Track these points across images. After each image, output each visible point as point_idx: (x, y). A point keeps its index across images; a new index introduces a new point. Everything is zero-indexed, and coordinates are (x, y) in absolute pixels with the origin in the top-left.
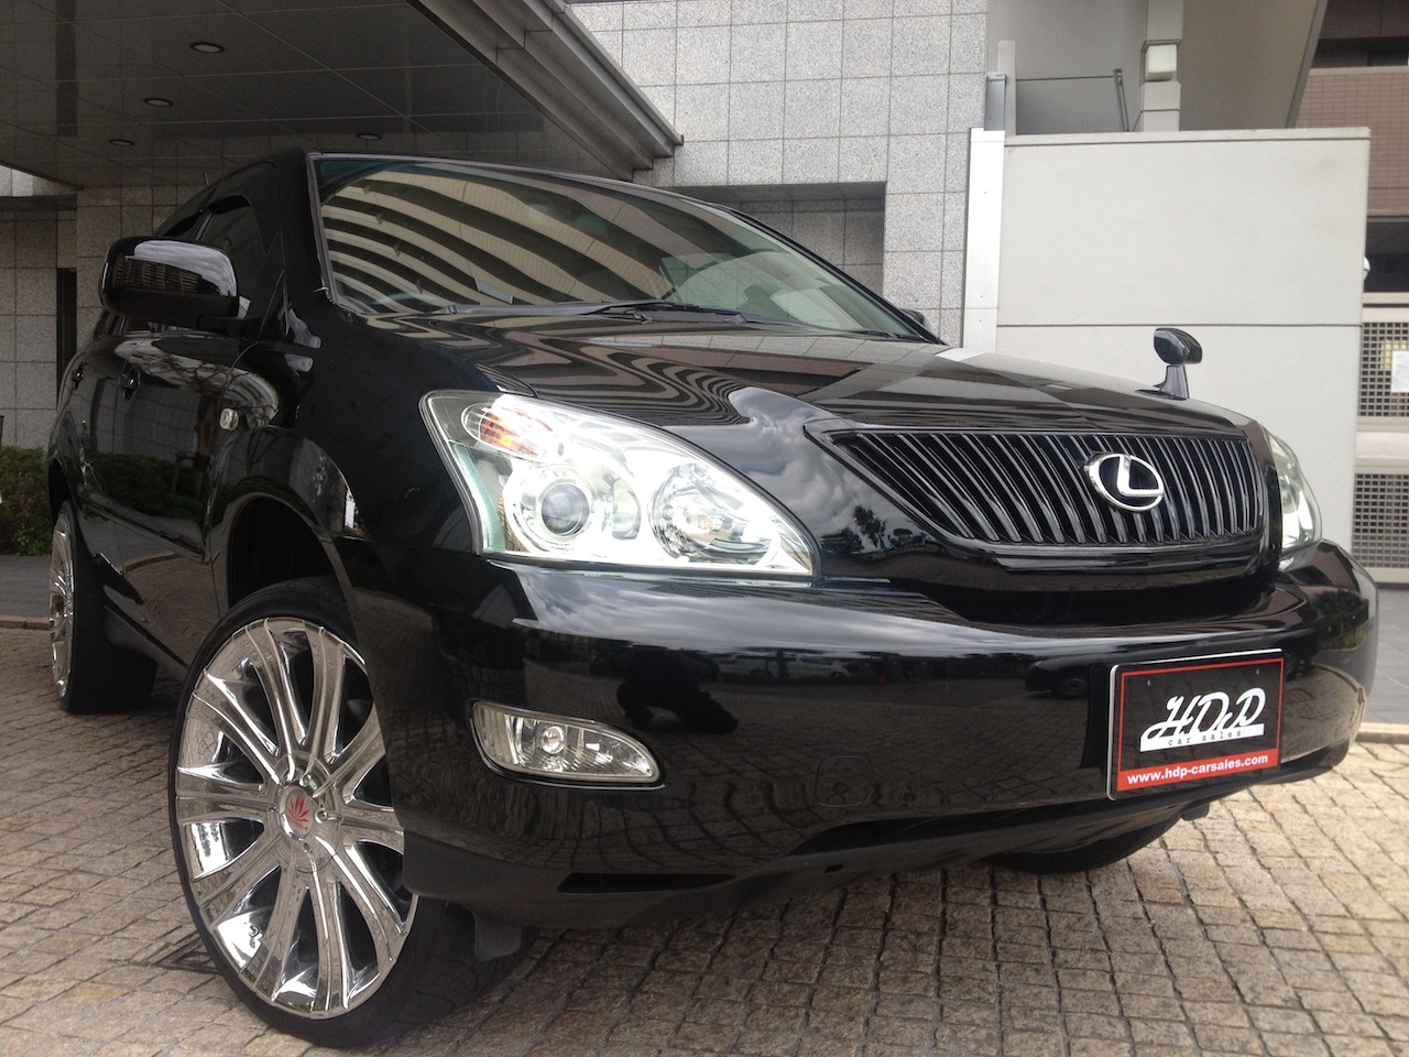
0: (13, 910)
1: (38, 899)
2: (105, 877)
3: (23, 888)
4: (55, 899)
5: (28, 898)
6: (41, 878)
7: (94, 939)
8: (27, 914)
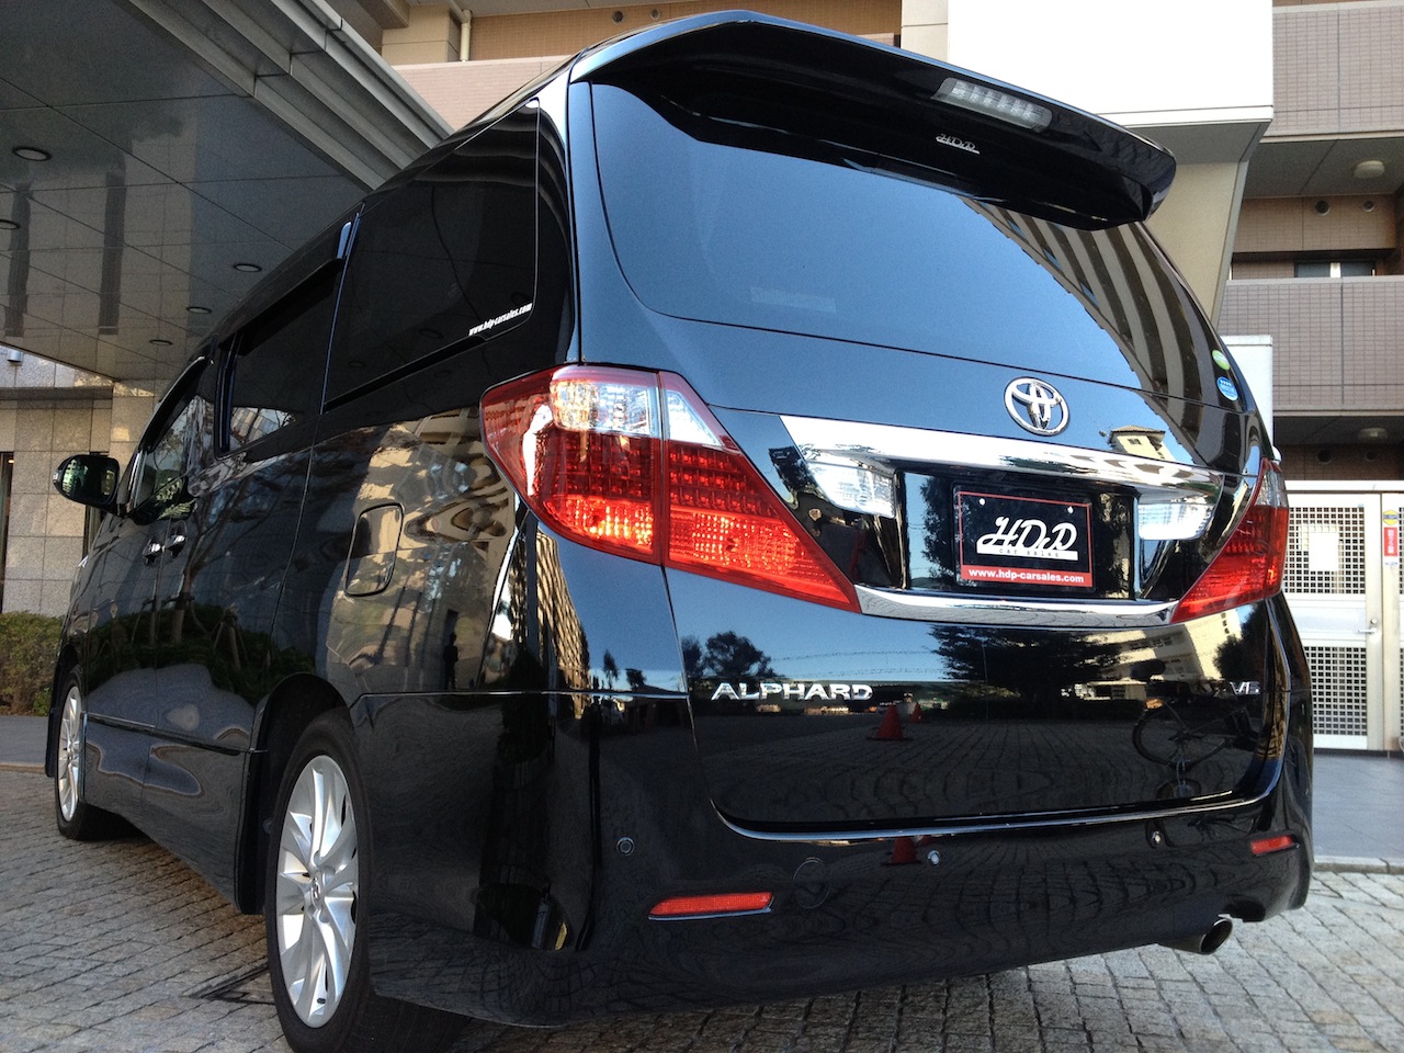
0: (84, 964)
1: (102, 958)
2: (154, 945)
3: (90, 951)
4: (117, 958)
5: (94, 957)
6: (103, 945)
7: (151, 982)
8: (96, 967)
